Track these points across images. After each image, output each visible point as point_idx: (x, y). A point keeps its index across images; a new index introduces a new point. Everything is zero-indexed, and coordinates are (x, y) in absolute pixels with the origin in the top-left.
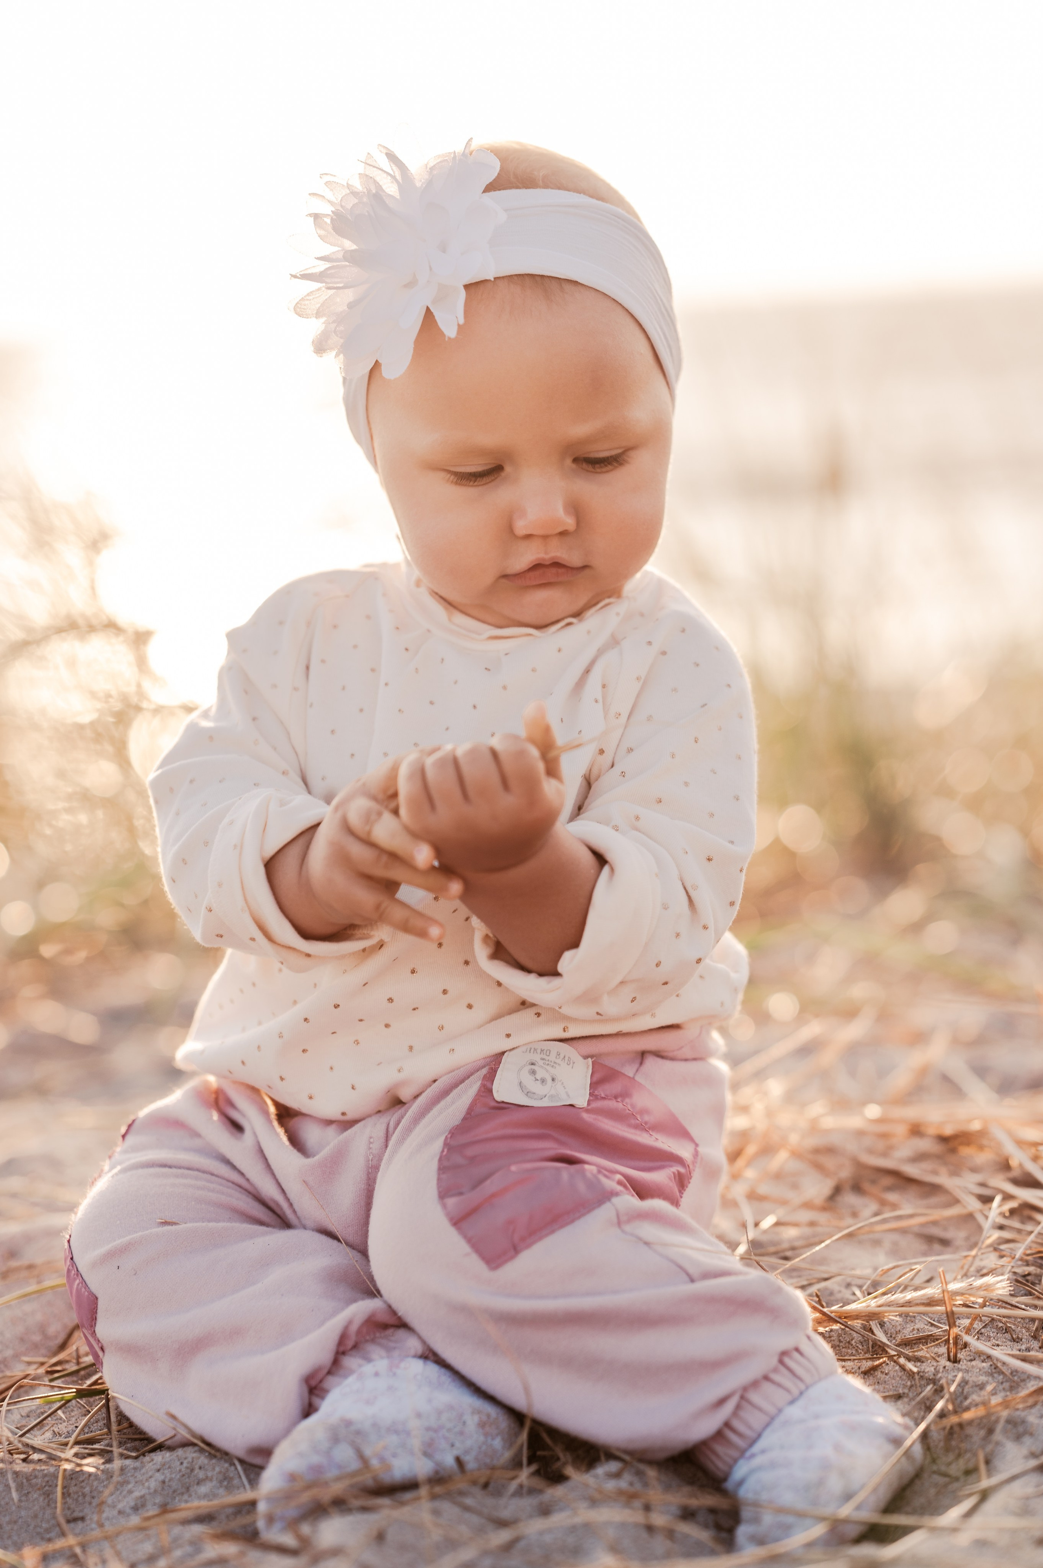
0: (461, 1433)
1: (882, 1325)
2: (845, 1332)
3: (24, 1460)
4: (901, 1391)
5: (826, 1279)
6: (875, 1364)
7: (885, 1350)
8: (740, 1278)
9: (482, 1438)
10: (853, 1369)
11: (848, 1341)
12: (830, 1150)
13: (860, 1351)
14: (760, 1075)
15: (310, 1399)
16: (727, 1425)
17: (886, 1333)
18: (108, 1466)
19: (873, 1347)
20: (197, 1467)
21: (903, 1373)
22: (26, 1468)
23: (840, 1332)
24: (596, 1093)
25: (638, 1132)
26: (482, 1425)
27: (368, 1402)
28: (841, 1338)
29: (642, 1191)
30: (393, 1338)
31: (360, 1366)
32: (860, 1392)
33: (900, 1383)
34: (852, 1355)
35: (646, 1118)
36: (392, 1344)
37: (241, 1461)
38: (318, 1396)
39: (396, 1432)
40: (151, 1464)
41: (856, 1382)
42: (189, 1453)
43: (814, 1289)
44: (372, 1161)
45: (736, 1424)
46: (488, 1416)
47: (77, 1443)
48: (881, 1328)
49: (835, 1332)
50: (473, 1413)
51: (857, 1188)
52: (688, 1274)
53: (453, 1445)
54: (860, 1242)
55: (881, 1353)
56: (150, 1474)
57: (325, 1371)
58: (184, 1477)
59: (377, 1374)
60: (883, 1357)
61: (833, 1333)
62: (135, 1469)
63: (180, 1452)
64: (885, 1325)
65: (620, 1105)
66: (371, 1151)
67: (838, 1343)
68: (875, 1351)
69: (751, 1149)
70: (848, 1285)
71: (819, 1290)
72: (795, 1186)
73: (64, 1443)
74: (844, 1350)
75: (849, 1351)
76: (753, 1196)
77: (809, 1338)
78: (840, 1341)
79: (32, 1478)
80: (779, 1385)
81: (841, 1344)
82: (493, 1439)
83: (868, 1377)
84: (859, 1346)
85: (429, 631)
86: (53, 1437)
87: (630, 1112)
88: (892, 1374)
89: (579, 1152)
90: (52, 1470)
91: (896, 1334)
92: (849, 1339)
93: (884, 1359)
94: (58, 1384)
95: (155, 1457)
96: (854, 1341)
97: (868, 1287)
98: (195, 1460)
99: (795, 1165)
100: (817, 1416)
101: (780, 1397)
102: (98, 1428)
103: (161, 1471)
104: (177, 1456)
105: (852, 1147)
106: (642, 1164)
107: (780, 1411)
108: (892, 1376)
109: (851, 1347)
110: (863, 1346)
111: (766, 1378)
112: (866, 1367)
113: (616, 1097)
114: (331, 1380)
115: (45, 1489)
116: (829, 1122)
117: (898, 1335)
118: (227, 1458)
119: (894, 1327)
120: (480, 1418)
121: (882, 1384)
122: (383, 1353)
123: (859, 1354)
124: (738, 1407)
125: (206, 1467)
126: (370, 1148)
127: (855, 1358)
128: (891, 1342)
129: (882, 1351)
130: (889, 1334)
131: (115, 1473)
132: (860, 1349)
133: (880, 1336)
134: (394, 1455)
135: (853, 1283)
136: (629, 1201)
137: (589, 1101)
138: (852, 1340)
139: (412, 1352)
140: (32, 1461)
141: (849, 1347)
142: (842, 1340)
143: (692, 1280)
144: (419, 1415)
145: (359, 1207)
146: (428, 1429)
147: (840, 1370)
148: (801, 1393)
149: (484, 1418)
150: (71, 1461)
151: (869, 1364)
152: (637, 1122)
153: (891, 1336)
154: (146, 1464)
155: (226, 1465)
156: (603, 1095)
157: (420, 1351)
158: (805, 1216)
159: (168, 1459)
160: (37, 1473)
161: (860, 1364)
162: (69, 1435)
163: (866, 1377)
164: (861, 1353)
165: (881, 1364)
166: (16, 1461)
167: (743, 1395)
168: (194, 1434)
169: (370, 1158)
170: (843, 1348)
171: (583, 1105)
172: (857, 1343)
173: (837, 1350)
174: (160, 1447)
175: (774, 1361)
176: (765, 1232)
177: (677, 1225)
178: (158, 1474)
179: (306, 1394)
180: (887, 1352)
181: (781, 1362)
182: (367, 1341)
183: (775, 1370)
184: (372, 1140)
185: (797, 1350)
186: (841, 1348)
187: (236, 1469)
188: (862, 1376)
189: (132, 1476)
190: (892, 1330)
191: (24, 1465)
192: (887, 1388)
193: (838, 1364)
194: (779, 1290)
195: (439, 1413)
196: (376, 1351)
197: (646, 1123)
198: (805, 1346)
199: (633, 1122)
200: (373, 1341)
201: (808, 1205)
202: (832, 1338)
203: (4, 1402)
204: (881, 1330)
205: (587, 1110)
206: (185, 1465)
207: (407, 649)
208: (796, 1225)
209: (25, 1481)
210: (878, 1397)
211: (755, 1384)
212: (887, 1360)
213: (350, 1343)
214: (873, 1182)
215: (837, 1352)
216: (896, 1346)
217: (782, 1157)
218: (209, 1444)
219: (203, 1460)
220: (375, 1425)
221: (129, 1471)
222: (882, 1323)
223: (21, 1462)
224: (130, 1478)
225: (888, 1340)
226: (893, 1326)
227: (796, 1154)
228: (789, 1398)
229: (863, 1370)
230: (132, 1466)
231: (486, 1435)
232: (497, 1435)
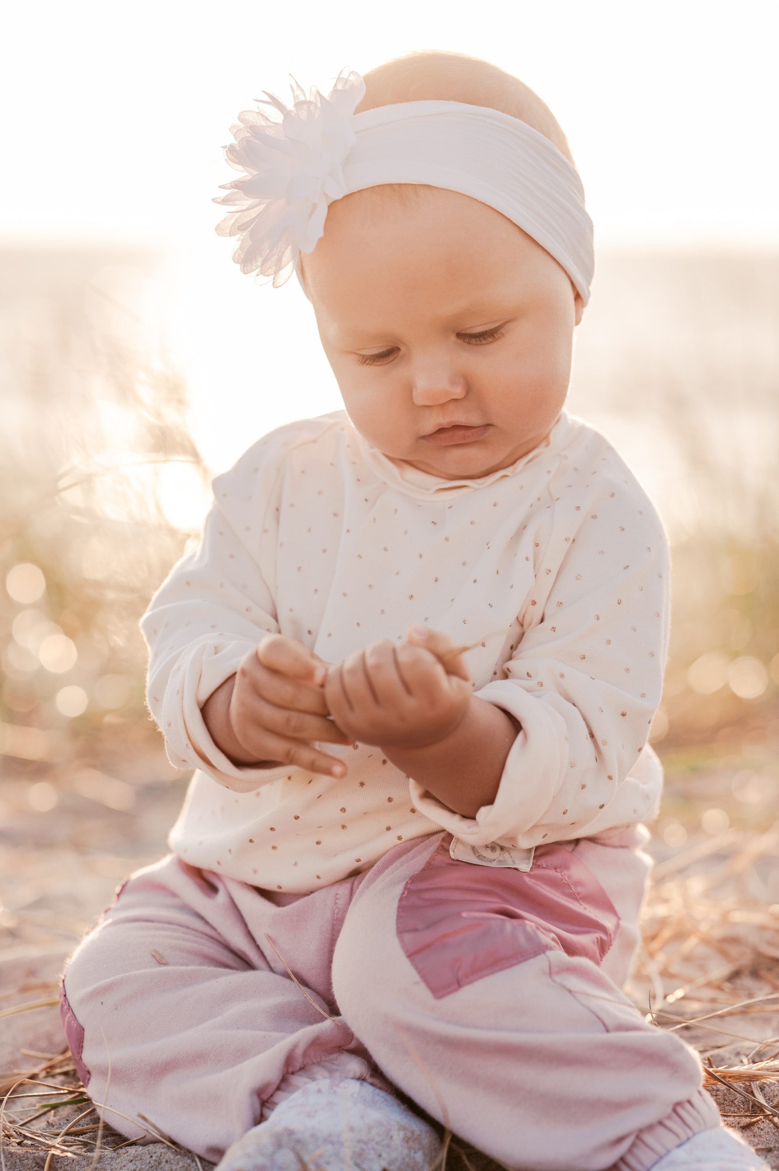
0: (388, 1146)
1: (762, 1089)
2: (730, 1092)
3: (19, 1144)
4: (772, 1146)
5: (719, 1047)
6: (753, 1121)
7: (763, 1110)
8: (649, 1034)
9: (406, 1151)
10: (733, 1123)
11: (731, 1100)
12: (734, 940)
13: (741, 1109)
14: (682, 872)
15: (262, 1111)
16: (622, 1159)
17: (765, 1096)
18: (89, 1154)
19: (752, 1107)
20: (164, 1160)
21: (776, 1130)
22: (20, 1151)
23: (725, 1092)
24: (539, 863)
25: (570, 900)
26: (406, 1140)
27: (310, 1116)
28: (726, 1097)
29: (570, 949)
30: (336, 1062)
31: (305, 1083)
32: (738, 1144)
33: (773, 1138)
34: (734, 1112)
35: (579, 889)
36: (335, 1067)
37: (201, 1158)
38: (268, 1108)
39: (332, 1143)
40: (125, 1155)
41: (735, 1135)
42: (159, 1149)
43: (708, 1054)
44: (337, 914)
45: (631, 1160)
46: (413, 1133)
47: (67, 1134)
48: (761, 1091)
49: (722, 1091)
50: (399, 1130)
51: (755, 974)
52: (604, 1025)
53: (380, 1156)
54: (753, 1019)
55: (759, 1112)
56: (124, 1163)
57: (275, 1087)
58: (153, 1168)
59: (319, 1091)
60: (759, 1116)
61: (719, 1093)
62: (112, 1158)
63: (151, 1147)
64: (765, 1089)
65: (559, 875)
66: (337, 906)
67: (722, 1101)
68: (754, 1110)
69: (666, 933)
70: (738, 1054)
71: (711, 1056)
72: (703, 969)
73: (56, 1134)
74: (727, 1107)
75: (732, 1108)
76: (665, 974)
77: (699, 1093)
78: (725, 1100)
79: (24, 1159)
80: (670, 1130)
81: (725, 1102)
82: (415, 1152)
83: (746, 1130)
84: (741, 1105)
85: (385, 483)
86: (47, 1127)
87: (566, 882)
88: (766, 1130)
89: (519, 909)
90: (42, 1154)
91: (774, 1097)
92: (732, 1099)
93: (761, 1117)
94: (56, 1084)
95: (129, 1149)
96: (736, 1100)
97: (753, 1056)
98: (163, 1154)
99: (703, 950)
100: (699, 1161)
101: (669, 1140)
102: (85, 1123)
103: (133, 1162)
104: (148, 1150)
105: (754, 939)
106: (571, 927)
107: (668, 1152)
108: (766, 1132)
109: (734, 1105)
110: (744, 1105)
111: (660, 1123)
112: (744, 1123)
113: (555, 869)
114: (280, 1095)
115: (35, 1169)
116: (738, 917)
117: (775, 1098)
118: (190, 1155)
119: (772, 1092)
120: (406, 1134)
121: (757, 1137)
122: (326, 1074)
123: (740, 1112)
124: (633, 1145)
125: (172, 1161)
126: (336, 903)
127: (735, 1114)
128: (768, 1104)
129: (760, 1111)
130: (767, 1097)
131: (94, 1159)
132: (742, 1108)
133: (760, 1098)
134: (328, 1163)
135: (742, 1052)
136: (559, 955)
137: (531, 868)
138: (735, 1099)
139: (352, 1075)
140: (26, 1145)
141: (732, 1106)
142: (727, 1099)
143: (607, 1031)
144: (352, 1129)
145: (323, 953)
146: (359, 1141)
147: (722, 1124)
148: (688, 1139)
149: (409, 1134)
150: (57, 1148)
151: (748, 1120)
152: (571, 891)
153: (769, 1099)
154: (122, 1155)
155: (189, 1161)
156: (544, 866)
157: (358, 1075)
158: (708, 993)
159: (140, 1153)
160: (29, 1155)
161: (740, 1120)
162: (60, 1126)
163: (744, 1130)
164: (742, 1111)
165: (757, 1121)
166: (13, 1143)
167: (639, 1135)
168: (163, 1135)
169: (336, 911)
170: (727, 1105)
171: (527, 869)
172: (739, 1103)
173: (722, 1107)
174: (134, 1144)
175: (669, 1110)
176: (672, 1004)
177: (598, 982)
178: (130, 1164)
179: (258, 1105)
180: (764, 1112)
181: (675, 1111)
182: (314, 1063)
183: (669, 1117)
184: (338, 896)
185: (689, 1102)
186: (725, 1105)
187: (197, 1165)
188: (741, 1130)
189: (109, 1164)
190: (771, 1094)
191: (19, 1147)
192: (761, 1140)
193: (721, 1119)
194: (681, 1049)
195: (370, 1128)
196: (320, 1073)
197: (578, 894)
198: (696, 1100)
199: (567, 891)
200: (319, 1064)
201: (709, 985)
202: (718, 1097)
203: (5, 1096)
204: (760, 1093)
205: (529, 875)
206: (154, 1158)
207: (366, 500)
208: (698, 1000)
209: (18, 1161)
210: (752, 1150)
211: (650, 1128)
212: (763, 1118)
213: (298, 1064)
214: (770, 970)
215: (722, 1108)
216: (773, 1108)
217: (691, 944)
218: (174, 1143)
219: (170, 1155)
220: (313, 1136)
221: (107, 1159)
222: (762, 1087)
223: (16, 1145)
224: (107, 1166)
225: (766, 1102)
226: (772, 1090)
227: (705, 941)
228: (677, 1141)
229: (742, 1125)
230: (109, 1156)
231: (410, 1149)
232: (419, 1149)
